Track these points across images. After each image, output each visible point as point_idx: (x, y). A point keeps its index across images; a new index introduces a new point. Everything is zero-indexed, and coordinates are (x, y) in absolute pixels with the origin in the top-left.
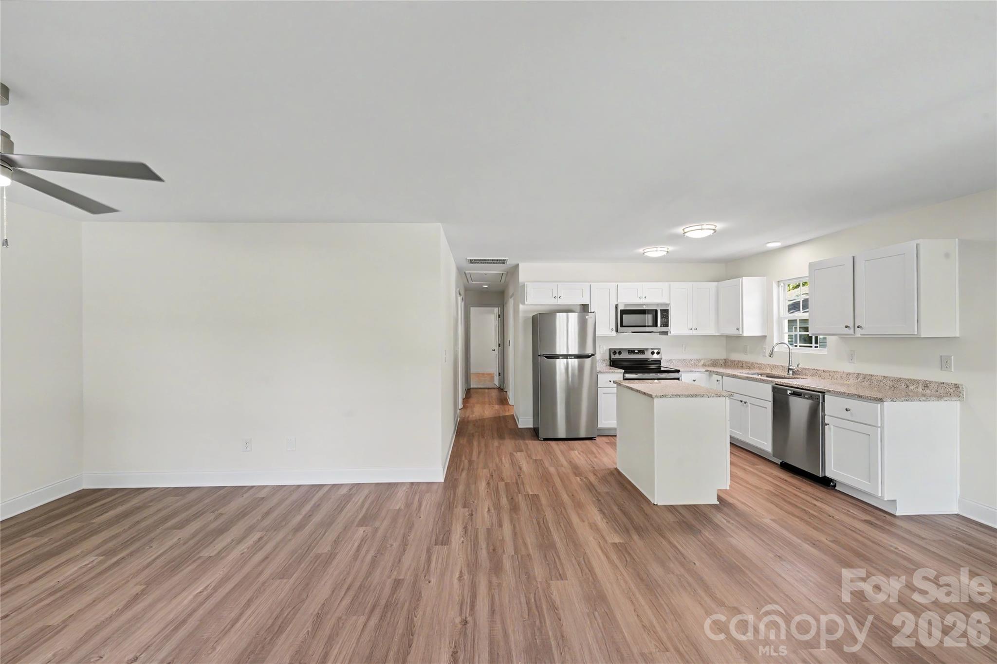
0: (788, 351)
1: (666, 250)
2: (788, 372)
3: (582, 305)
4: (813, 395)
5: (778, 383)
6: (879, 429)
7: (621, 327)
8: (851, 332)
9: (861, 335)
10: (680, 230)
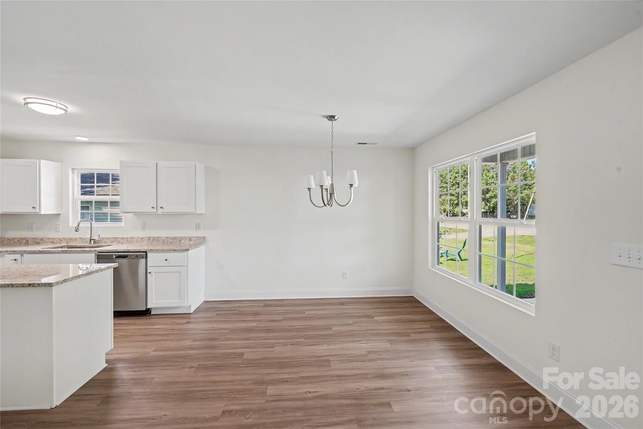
0: (90, 226)
2: (90, 242)
4: (139, 255)
5: (100, 251)
6: (186, 267)
8: (155, 210)
9: (162, 212)
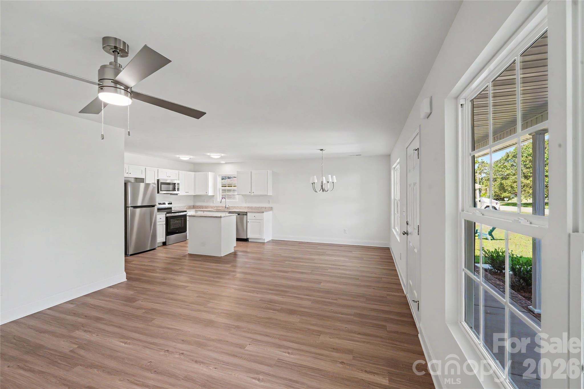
0: (225, 201)
1: (189, 157)
2: (225, 208)
3: (136, 178)
4: (245, 214)
5: (230, 211)
6: (263, 220)
7: (161, 191)
8: (250, 194)
9: (253, 195)
10: (209, 154)
